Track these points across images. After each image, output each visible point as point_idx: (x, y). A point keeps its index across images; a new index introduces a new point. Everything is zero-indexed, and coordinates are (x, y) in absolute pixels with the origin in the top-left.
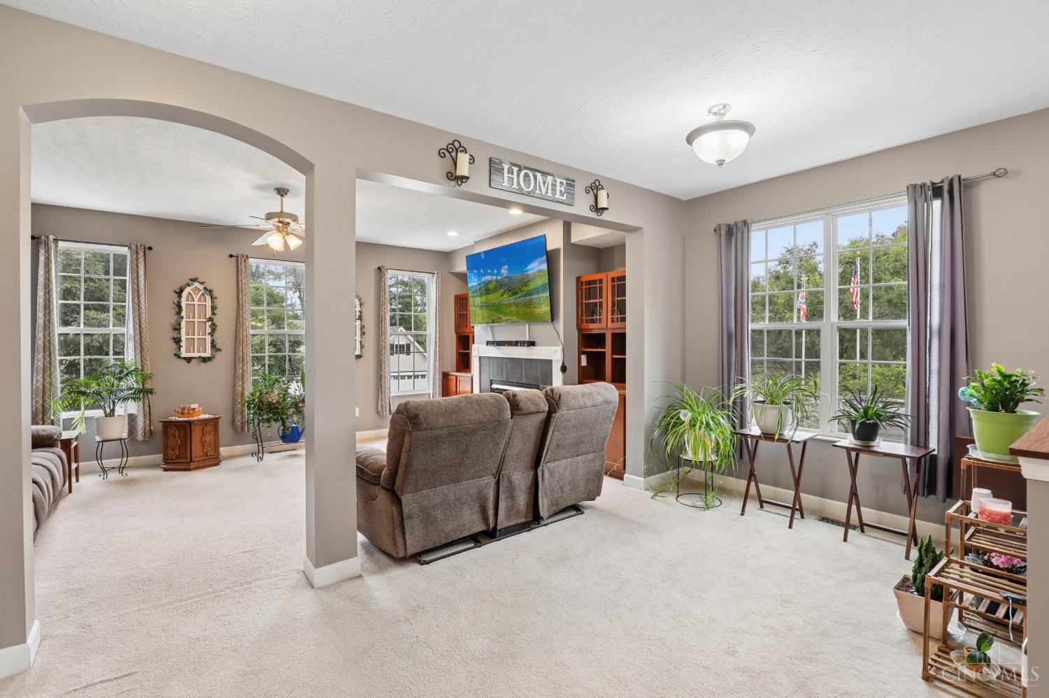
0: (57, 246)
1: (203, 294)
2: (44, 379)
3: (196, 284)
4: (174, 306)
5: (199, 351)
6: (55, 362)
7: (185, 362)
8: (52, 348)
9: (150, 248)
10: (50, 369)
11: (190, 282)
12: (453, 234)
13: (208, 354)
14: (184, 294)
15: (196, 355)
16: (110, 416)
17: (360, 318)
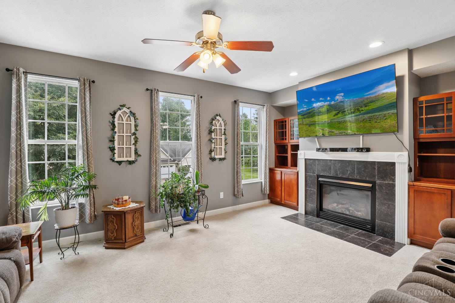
0: (26, 78)
1: (129, 116)
2: (17, 180)
3: (125, 109)
4: (110, 124)
5: (127, 157)
6: (25, 166)
7: (117, 164)
8: (22, 156)
9: (93, 82)
10: (21, 171)
11: (120, 107)
12: (294, 74)
13: (132, 158)
14: (117, 116)
15: (125, 159)
16: (66, 209)
17: (225, 134)
